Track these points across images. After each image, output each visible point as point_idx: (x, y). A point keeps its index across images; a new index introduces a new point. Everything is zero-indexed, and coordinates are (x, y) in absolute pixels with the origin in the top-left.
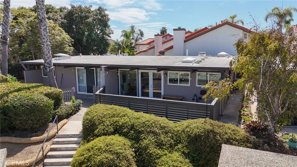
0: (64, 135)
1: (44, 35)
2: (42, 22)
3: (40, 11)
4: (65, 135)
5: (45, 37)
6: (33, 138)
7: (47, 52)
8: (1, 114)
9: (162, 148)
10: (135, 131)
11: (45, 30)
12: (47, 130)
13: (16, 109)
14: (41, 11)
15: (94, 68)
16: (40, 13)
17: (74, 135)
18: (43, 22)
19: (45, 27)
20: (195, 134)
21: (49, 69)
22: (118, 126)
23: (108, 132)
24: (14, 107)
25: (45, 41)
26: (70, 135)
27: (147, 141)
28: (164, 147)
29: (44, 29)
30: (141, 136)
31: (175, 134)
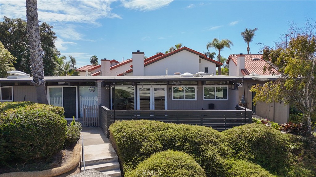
0: (92, 161)
1: (36, 37)
2: (33, 20)
3: (32, 6)
4: (94, 161)
5: (37, 40)
6: (54, 169)
7: (39, 59)
8: (1, 138)
9: (227, 158)
10: (191, 142)
11: (37, 31)
12: (64, 159)
13: (26, 130)
14: (34, 6)
15: (76, 87)
16: (32, 8)
17: (106, 159)
18: (35, 20)
19: (37, 27)
20: (257, 138)
21: (41, 82)
22: (166, 140)
23: (158, 148)
24: (23, 126)
25: (37, 45)
26: (101, 160)
27: (211, 151)
28: (228, 156)
29: (36, 29)
30: (201, 147)
31: (230, 142)
